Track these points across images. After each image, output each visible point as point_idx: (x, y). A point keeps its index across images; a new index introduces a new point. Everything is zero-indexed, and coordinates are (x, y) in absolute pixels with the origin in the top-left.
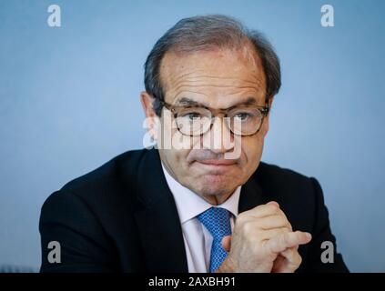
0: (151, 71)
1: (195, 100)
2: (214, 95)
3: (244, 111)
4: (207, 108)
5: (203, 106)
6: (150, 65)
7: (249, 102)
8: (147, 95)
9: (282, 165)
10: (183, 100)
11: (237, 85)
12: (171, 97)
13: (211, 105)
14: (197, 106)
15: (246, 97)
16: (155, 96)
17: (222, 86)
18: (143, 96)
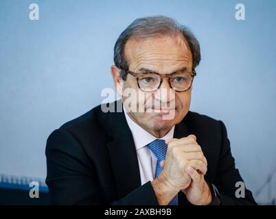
0: (119, 51)
1: (150, 69)
2: (162, 65)
3: (180, 76)
4: (157, 74)
5: (155, 73)
6: (118, 48)
7: (184, 70)
8: (115, 67)
9: (201, 113)
10: (142, 69)
11: (176, 59)
12: (133, 67)
13: (160, 72)
14: (151, 73)
15: (181, 67)
16: (121, 68)
17: (166, 60)
18: (112, 68)
